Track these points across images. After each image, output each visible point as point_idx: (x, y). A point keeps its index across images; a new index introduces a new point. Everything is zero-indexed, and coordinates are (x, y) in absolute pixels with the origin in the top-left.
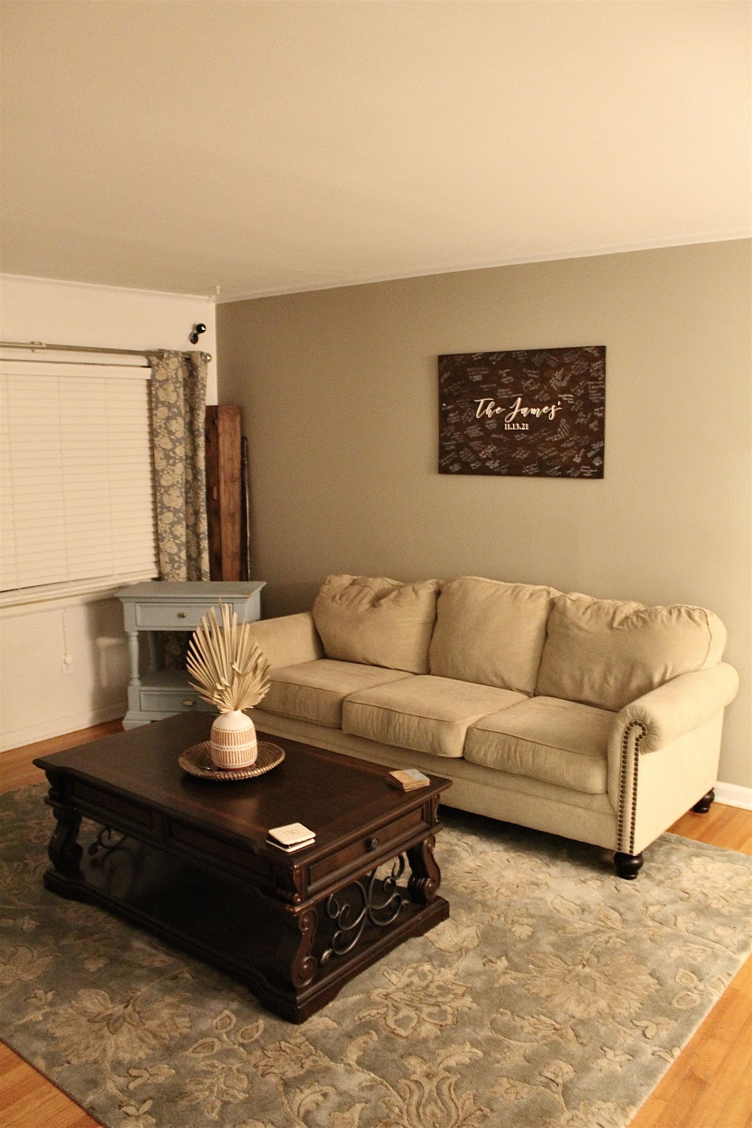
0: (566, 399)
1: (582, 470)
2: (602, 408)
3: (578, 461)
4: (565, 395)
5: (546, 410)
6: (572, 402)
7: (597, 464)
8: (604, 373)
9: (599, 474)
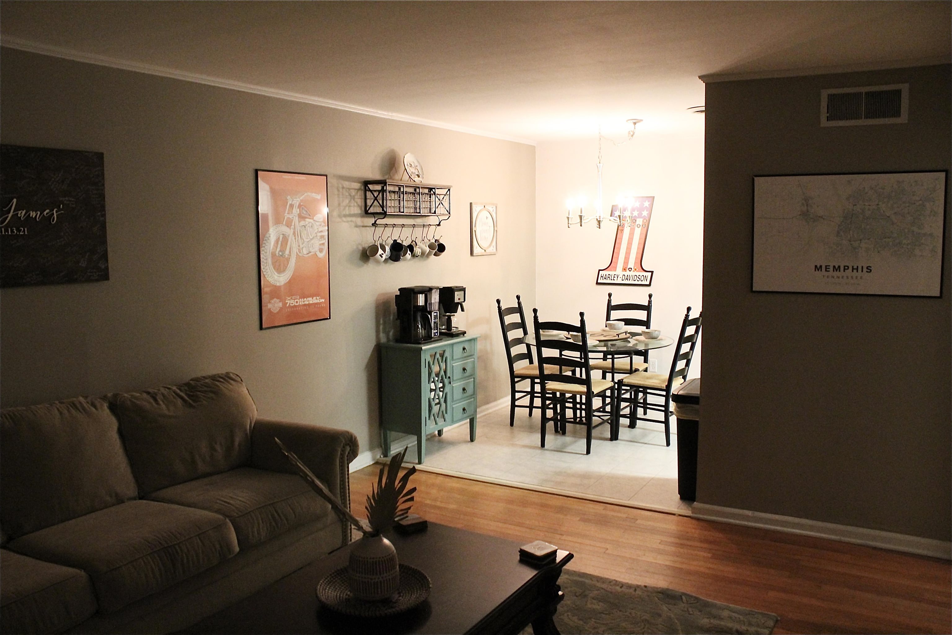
0: (68, 202)
1: (89, 274)
2: (103, 213)
3: (84, 265)
4: (67, 198)
5: (47, 214)
6: (74, 206)
7: (103, 267)
8: (103, 178)
9: (105, 276)
